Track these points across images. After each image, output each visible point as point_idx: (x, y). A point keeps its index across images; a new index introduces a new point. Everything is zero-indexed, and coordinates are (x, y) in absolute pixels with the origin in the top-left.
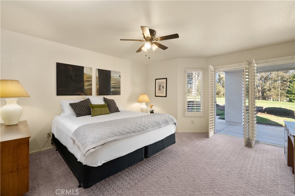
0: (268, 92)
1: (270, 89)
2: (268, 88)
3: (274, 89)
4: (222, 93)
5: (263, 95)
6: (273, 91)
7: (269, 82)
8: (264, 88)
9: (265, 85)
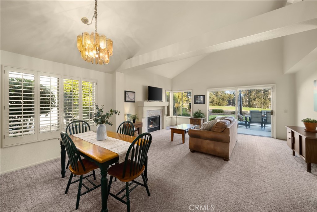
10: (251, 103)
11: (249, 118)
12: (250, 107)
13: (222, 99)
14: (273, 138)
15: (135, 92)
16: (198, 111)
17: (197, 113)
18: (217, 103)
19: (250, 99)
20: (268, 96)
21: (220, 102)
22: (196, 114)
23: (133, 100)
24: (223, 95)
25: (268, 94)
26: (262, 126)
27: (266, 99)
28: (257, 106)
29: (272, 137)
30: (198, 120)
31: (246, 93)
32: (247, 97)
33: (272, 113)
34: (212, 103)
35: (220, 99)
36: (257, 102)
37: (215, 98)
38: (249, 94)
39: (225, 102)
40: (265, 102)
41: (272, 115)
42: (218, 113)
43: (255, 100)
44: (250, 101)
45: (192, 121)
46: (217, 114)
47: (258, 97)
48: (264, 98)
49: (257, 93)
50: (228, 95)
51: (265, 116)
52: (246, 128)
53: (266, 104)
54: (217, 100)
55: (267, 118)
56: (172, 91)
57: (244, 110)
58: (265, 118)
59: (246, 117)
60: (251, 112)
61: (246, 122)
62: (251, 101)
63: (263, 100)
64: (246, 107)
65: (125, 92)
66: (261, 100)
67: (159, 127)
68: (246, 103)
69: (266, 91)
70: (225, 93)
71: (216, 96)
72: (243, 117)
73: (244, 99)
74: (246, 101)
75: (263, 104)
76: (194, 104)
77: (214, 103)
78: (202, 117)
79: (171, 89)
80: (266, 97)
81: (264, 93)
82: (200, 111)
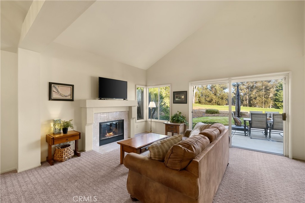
0: (254, 100)
1: (256, 98)
2: (254, 97)
3: (259, 97)
4: (214, 101)
5: (249, 102)
6: (259, 99)
7: (255, 91)
8: (251, 96)
9: (252, 93)
10: (251, 102)
11: (250, 121)
12: (250, 106)
13: (221, 98)
14: (286, 158)
15: (73, 86)
16: (178, 113)
17: (176, 116)
18: (215, 103)
19: (250, 98)
20: (269, 95)
21: (219, 102)
22: (174, 117)
23: (69, 98)
24: (222, 94)
25: (270, 93)
26: (266, 133)
27: (267, 98)
28: (258, 106)
29: (285, 155)
30: (176, 126)
31: (246, 92)
32: (247, 97)
33: (284, 117)
34: (211, 102)
35: (219, 98)
36: (258, 101)
37: (214, 97)
38: (250, 93)
39: (224, 101)
40: (266, 101)
41: (285, 120)
42: (212, 114)
43: (255, 99)
44: (250, 100)
45: (169, 128)
46: (210, 115)
47: (259, 96)
48: (266, 97)
49: (257, 92)
50: (227, 94)
51: (270, 120)
52: (245, 135)
53: (267, 103)
54: (215, 99)
55: (273, 122)
56: (146, 86)
57: (243, 109)
58: (271, 123)
59: (245, 121)
60: (252, 114)
61: (245, 126)
62: (252, 100)
63: (264, 99)
64: (246, 106)
65: (50, 84)
66: (262, 99)
67: (123, 135)
68: (246, 102)
69: (268, 90)
70: (224, 92)
71: (215, 95)
72: (241, 120)
73: (244, 98)
74: (246, 100)
75: (265, 103)
76: (174, 103)
77: (213, 102)
78: (182, 122)
79: (145, 84)
80: (268, 96)
81: (265, 91)
82: (180, 113)
